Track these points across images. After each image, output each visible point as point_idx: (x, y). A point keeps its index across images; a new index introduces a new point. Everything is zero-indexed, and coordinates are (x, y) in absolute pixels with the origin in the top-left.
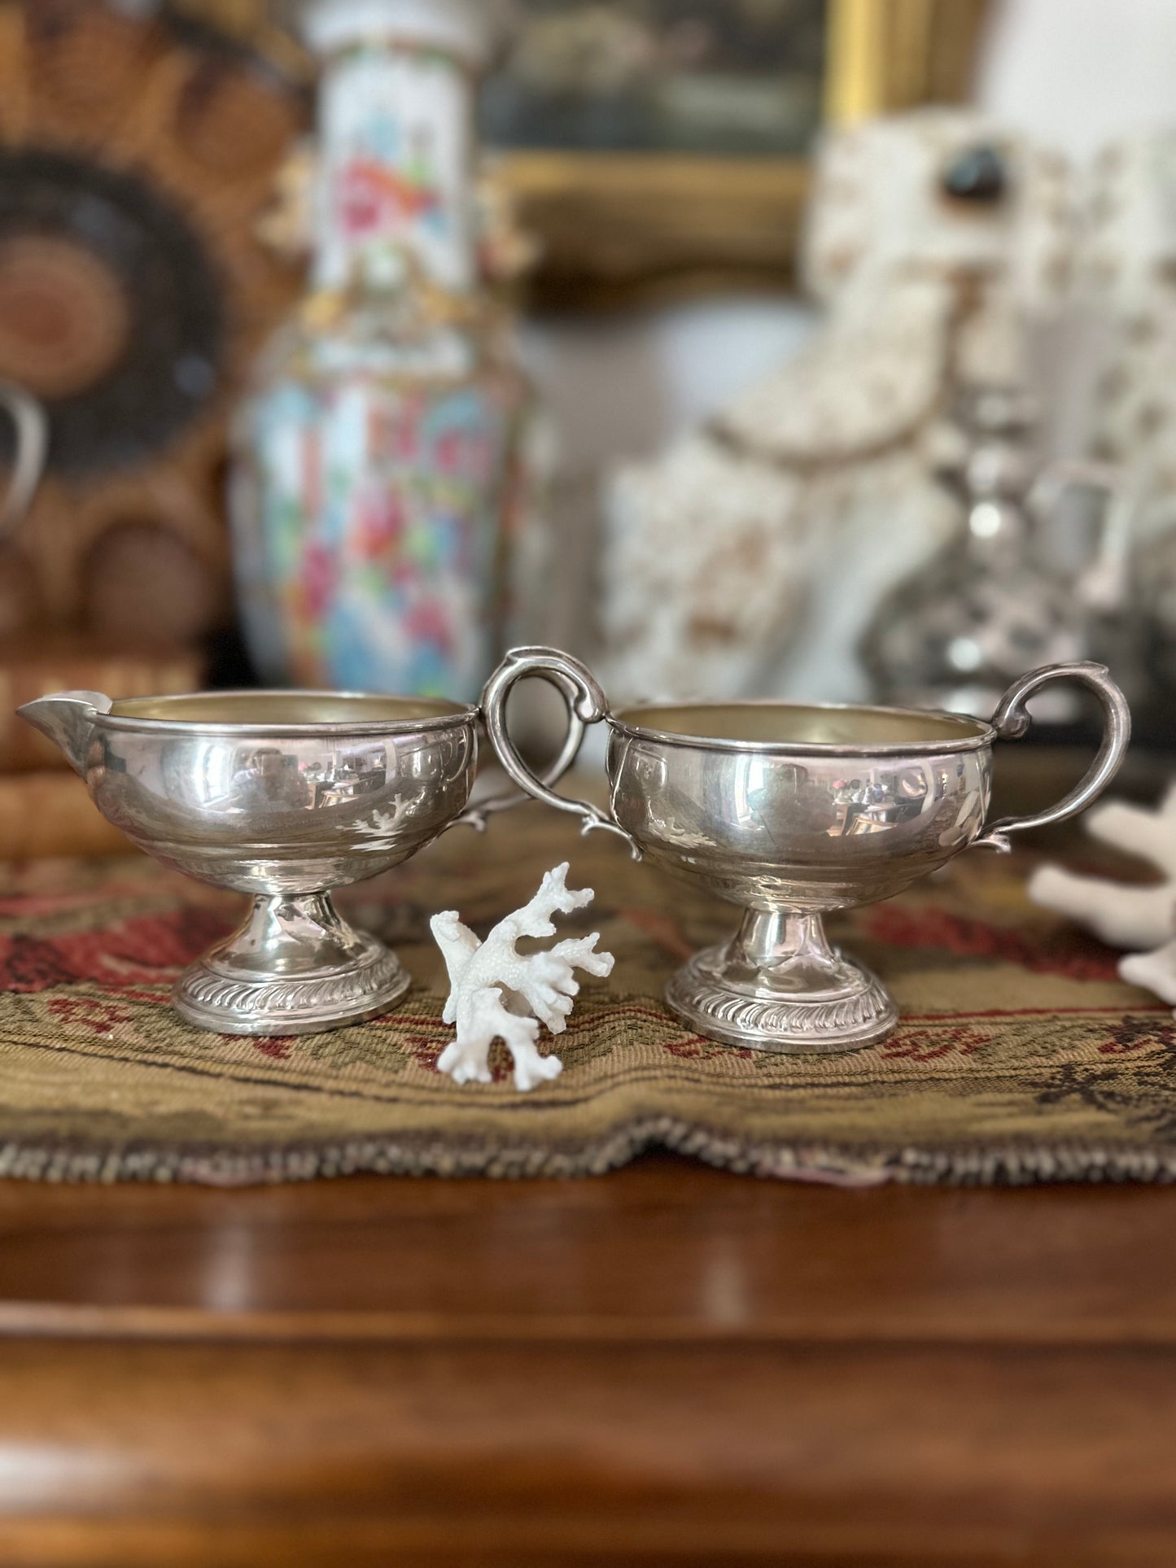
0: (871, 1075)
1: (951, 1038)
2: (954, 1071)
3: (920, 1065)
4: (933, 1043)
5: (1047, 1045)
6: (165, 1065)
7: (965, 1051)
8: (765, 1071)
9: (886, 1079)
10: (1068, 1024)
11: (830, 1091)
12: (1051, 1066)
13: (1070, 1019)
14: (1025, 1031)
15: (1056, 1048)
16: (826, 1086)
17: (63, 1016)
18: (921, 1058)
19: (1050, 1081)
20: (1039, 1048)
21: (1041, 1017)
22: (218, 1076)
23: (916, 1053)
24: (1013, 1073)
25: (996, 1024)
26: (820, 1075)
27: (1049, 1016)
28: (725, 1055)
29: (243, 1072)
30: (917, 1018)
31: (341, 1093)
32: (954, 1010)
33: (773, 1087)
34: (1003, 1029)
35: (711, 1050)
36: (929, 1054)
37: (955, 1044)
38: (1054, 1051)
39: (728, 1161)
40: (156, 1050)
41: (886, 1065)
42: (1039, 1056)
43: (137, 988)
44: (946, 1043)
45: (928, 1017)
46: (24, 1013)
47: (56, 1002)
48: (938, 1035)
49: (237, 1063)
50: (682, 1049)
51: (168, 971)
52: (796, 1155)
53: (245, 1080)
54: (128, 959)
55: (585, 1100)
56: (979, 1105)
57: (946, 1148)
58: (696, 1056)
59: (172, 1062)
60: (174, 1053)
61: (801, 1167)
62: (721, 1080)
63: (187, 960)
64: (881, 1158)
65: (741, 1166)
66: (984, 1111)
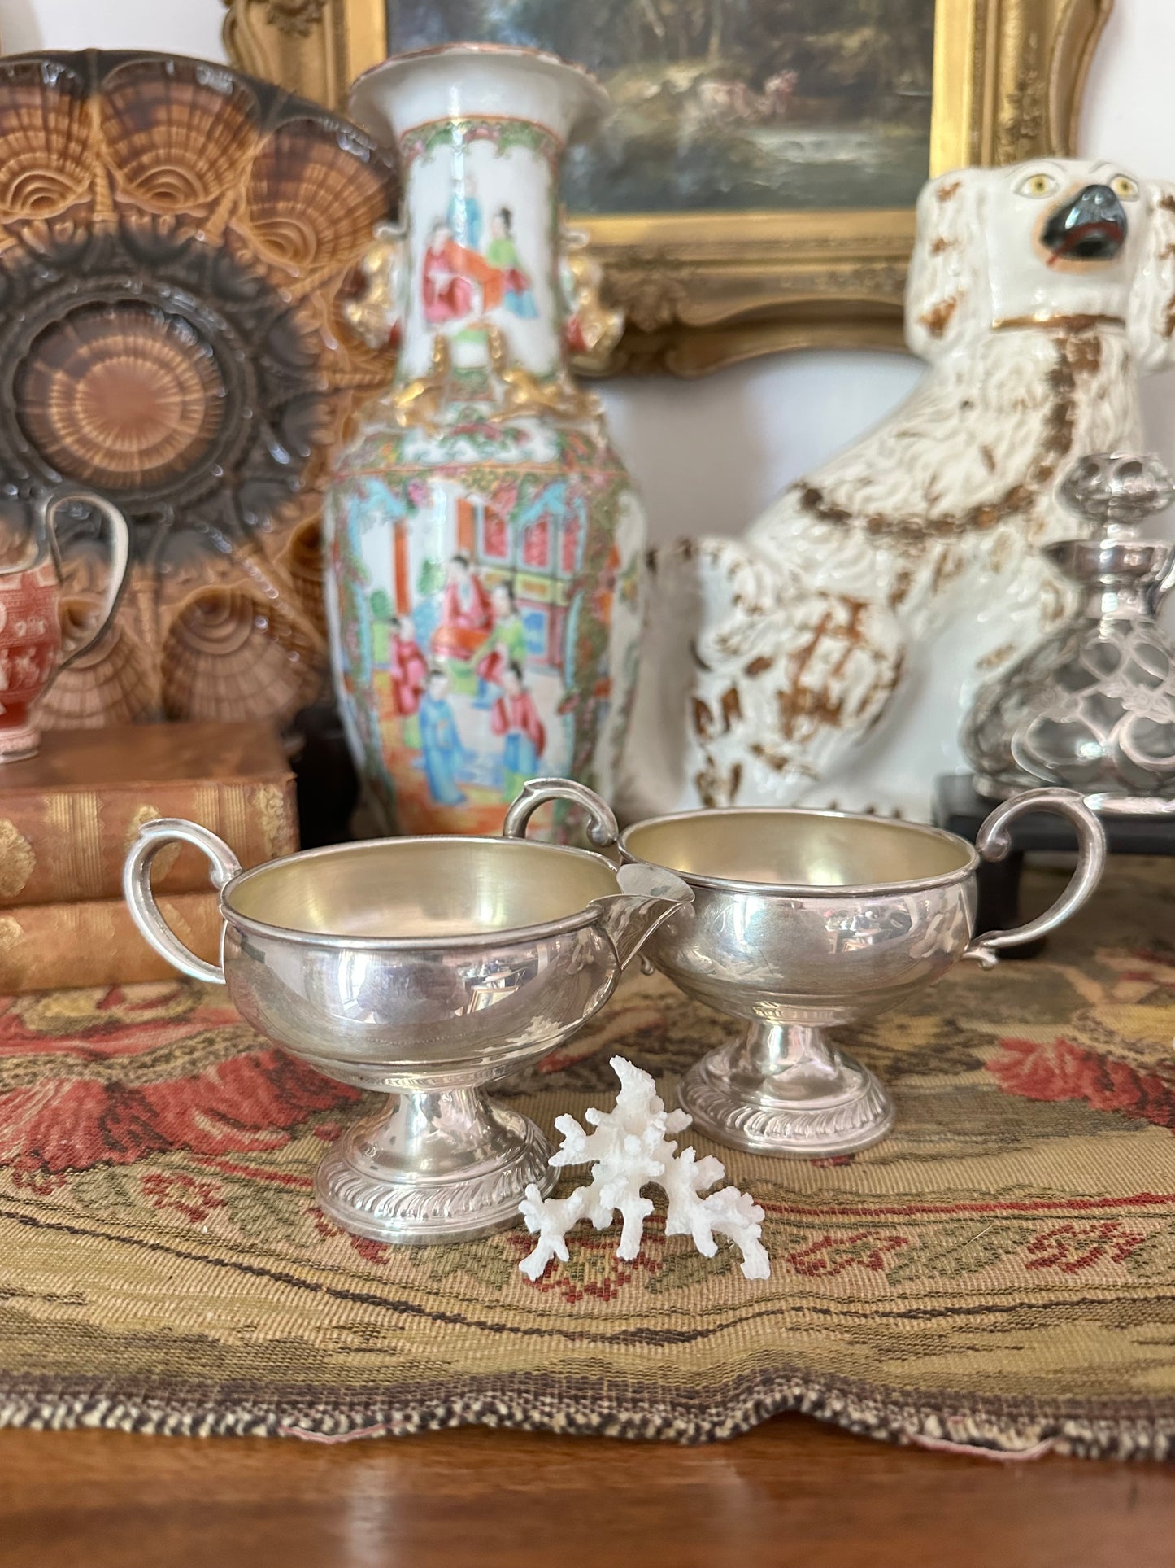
0: (1016, 1295)
1: (1100, 1237)
2: (1108, 1288)
3: (1070, 1279)
4: (1081, 1245)
6: (261, 1272)
7: (1118, 1256)
8: (899, 1289)
9: (1034, 1301)
11: (975, 1320)
16: (969, 1312)
17: (156, 1198)
18: (1070, 1268)
22: (315, 1288)
23: (1064, 1260)
25: (1149, 1216)
26: (960, 1295)
28: (854, 1265)
29: (341, 1283)
30: (1061, 1205)
31: (442, 1316)
32: (1100, 1194)
33: (910, 1315)
34: (1158, 1224)
35: (838, 1259)
36: (1078, 1261)
37: (1106, 1247)
39: (867, 1427)
40: (251, 1250)
41: (1032, 1278)
43: (231, 1158)
44: (1095, 1245)
45: (1071, 1205)
46: (118, 1193)
47: (149, 1180)
48: (1085, 1232)
49: (335, 1270)
50: (806, 1259)
51: (263, 1136)
52: (942, 1423)
53: (343, 1295)
54: (221, 1117)
55: (704, 1334)
56: (1141, 1343)
57: (1108, 1412)
58: (822, 1270)
59: (268, 1267)
60: (270, 1253)
61: (947, 1437)
62: (852, 1308)
63: (282, 1119)
64: (1037, 1430)
65: (882, 1434)
66: (1148, 1353)
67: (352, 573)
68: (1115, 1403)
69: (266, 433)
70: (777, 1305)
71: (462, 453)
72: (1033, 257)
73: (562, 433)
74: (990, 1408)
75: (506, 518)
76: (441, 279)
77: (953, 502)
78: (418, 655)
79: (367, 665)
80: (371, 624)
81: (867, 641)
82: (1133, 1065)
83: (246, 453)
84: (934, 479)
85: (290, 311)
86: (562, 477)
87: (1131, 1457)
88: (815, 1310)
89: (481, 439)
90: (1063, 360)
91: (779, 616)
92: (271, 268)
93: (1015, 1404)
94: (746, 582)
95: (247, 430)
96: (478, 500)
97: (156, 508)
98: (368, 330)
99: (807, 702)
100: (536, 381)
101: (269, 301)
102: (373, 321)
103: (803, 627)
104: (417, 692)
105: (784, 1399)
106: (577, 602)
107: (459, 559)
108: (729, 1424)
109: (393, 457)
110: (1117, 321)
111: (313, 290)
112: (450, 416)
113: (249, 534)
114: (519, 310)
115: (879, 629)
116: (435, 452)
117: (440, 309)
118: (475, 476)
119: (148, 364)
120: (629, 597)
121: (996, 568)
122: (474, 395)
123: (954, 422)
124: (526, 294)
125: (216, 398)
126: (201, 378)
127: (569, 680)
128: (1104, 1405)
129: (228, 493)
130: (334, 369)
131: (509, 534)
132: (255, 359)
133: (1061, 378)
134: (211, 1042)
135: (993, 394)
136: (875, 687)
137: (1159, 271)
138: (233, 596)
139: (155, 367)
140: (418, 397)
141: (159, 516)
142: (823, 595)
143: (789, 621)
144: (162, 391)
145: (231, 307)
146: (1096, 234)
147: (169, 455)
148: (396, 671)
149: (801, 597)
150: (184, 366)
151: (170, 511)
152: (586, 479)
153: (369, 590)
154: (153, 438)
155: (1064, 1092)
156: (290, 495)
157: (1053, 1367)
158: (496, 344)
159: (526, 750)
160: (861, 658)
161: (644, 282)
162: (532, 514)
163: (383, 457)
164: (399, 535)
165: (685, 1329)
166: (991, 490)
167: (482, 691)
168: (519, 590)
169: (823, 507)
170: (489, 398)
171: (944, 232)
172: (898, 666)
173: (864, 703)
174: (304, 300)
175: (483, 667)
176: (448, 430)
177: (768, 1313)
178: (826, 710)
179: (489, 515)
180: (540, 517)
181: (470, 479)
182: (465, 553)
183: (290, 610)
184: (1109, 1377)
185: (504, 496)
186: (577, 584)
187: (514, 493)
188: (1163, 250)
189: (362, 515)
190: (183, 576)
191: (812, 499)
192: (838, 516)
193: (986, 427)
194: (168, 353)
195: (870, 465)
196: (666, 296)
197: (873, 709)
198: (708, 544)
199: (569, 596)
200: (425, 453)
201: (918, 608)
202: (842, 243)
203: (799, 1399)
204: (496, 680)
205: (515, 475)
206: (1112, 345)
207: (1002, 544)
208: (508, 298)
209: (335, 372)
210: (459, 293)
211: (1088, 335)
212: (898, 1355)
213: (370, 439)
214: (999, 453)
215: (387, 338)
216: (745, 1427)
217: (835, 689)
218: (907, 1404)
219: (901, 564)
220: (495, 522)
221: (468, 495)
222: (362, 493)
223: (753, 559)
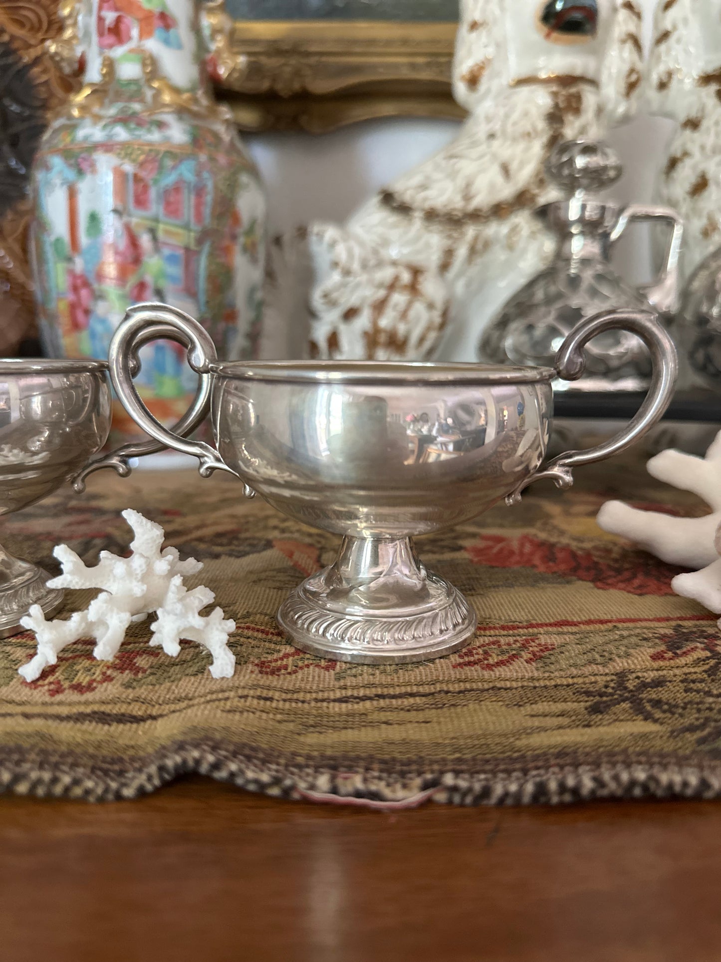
0: (438, 685)
1: (520, 647)
2: (516, 680)
3: (487, 674)
4: (503, 652)
5: (605, 653)
7: (531, 659)
8: (342, 683)
9: (451, 689)
10: (625, 633)
11: (394, 702)
12: (606, 674)
13: (627, 629)
14: (588, 640)
15: (614, 656)
16: (394, 697)
18: (490, 667)
19: (604, 690)
20: (597, 656)
21: (603, 627)
23: (486, 662)
24: (570, 681)
25: (562, 633)
27: (610, 625)
28: (312, 668)
30: (495, 628)
32: (527, 621)
33: (341, 700)
34: (568, 638)
35: (300, 664)
36: (497, 663)
37: (523, 653)
38: (610, 659)
39: (262, 786)
41: (455, 674)
42: (597, 664)
44: (514, 652)
45: (504, 628)
48: (509, 644)
50: (273, 664)
52: (333, 779)
55: (154, 718)
56: (532, 716)
57: (488, 767)
58: (283, 671)
61: (334, 790)
62: (295, 696)
64: (418, 781)
65: (275, 791)
66: (536, 722)
67: (42, 226)
68: (496, 759)
69: (6, 150)
70: (226, 694)
71: (116, 135)
72: (535, 32)
73: (195, 127)
74: (382, 766)
75: (151, 183)
76: (110, 17)
77: (482, 199)
78: (86, 284)
79: (54, 295)
80: (55, 263)
81: (421, 295)
82: (574, 548)
84: (468, 185)
85: (28, 67)
86: (193, 156)
87: (502, 800)
88: (260, 698)
89: (133, 126)
90: (556, 106)
91: (364, 278)
92: (13, 38)
93: (409, 762)
96: (129, 168)
98: (64, 59)
99: (382, 338)
100: (176, 90)
101: (10, 60)
102: (66, 53)
103: (380, 286)
104: (87, 312)
105: (185, 762)
106: (206, 248)
107: (115, 211)
108: (135, 784)
109: (68, 139)
110: (593, 83)
111: (44, 54)
112: (112, 111)
114: (167, 42)
115: (431, 287)
116: (97, 134)
117: (109, 39)
118: (125, 150)
120: (250, 250)
121: (510, 247)
122: (131, 98)
123: (483, 148)
124: (172, 31)
127: (203, 308)
128: (487, 761)
131: (153, 193)
133: (555, 117)
135: (509, 129)
136: (429, 329)
137: (621, 51)
140: (88, 95)
142: (394, 263)
143: (370, 281)
146: (578, 15)
148: (71, 297)
149: (380, 264)
152: (212, 159)
153: (53, 238)
155: (518, 563)
157: (452, 735)
158: (148, 62)
160: (419, 308)
161: (285, 65)
162: (169, 180)
163: (63, 141)
164: (72, 195)
165: (140, 713)
166: (506, 192)
168: (161, 235)
169: (395, 205)
170: (142, 101)
171: (477, 16)
172: (445, 314)
173: (422, 340)
174: (37, 61)
175: (135, 292)
176: (110, 120)
177: (214, 701)
178: (396, 344)
179: (137, 179)
180: (177, 183)
181: (123, 153)
182: (120, 208)
184: (497, 740)
185: (150, 166)
186: (206, 235)
187: (157, 164)
188: (623, 36)
189: (48, 183)
191: (388, 198)
192: (404, 209)
193: (504, 150)
195: (427, 178)
196: (297, 73)
197: (427, 344)
198: (315, 228)
199: (200, 241)
200: (91, 135)
201: (459, 275)
202: (419, 43)
203: (198, 762)
205: (158, 152)
206: (590, 99)
207: (514, 230)
208: (158, 33)
210: (123, 27)
211: (573, 90)
212: (318, 729)
213: (56, 131)
214: (514, 167)
215: (76, 66)
216: (149, 787)
217: (402, 328)
218: (308, 766)
219: (447, 243)
220: (142, 184)
221: (121, 165)
222: (48, 168)
223: (347, 237)
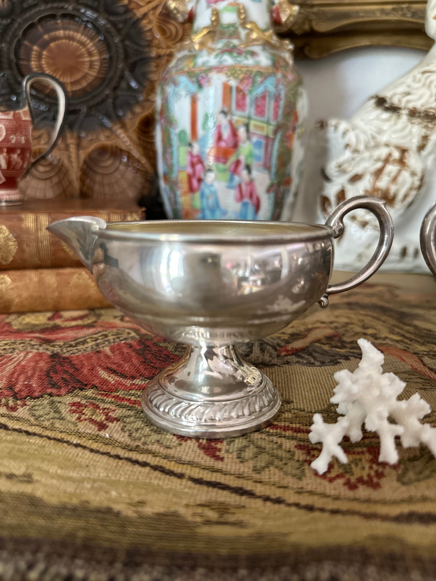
6: (144, 464)
17: (77, 415)
22: (181, 476)
29: (197, 473)
40: (136, 449)
46: (55, 412)
47: (74, 404)
49: (191, 464)
51: (137, 382)
53: (199, 481)
54: (114, 372)
59: (148, 461)
60: (148, 452)
63: (147, 373)
67: (170, 122)
69: (127, 73)
71: (225, 61)
73: (273, 55)
75: (247, 92)
78: (201, 161)
79: (176, 168)
80: (179, 147)
81: (408, 167)
83: (119, 83)
85: (139, 20)
86: (273, 74)
89: (235, 54)
91: (366, 154)
92: (130, 2)
94: (351, 137)
95: (119, 73)
96: (233, 83)
97: (78, 107)
98: (178, 12)
99: (379, 195)
100: (260, 30)
101: (128, 16)
102: (181, 8)
103: (378, 160)
104: (200, 180)
106: (279, 137)
107: (224, 112)
109: (191, 65)
111: (149, 11)
112: (220, 45)
113: (120, 120)
115: (414, 161)
116: (213, 61)
118: (232, 71)
119: (75, 43)
120: (302, 137)
122: (231, 36)
125: (105, 59)
126: (99, 50)
127: (273, 176)
129: (110, 101)
130: (159, 47)
131: (248, 100)
132: (122, 41)
134: (106, 336)
136: (411, 189)
138: (112, 146)
139: (78, 45)
140: (204, 36)
141: (80, 110)
142: (387, 145)
143: (371, 157)
144: (81, 56)
145: (112, 18)
147: (84, 84)
148: (189, 170)
149: (377, 146)
150: (91, 44)
151: (84, 109)
152: (285, 76)
153: (177, 131)
154: (78, 76)
156: (138, 102)
158: (242, 12)
159: (251, 210)
160: (405, 175)
162: (259, 90)
163: (188, 65)
164: (194, 101)
167: (231, 180)
168: (252, 128)
169: (387, 105)
170: (238, 37)
172: (422, 179)
173: (406, 196)
174: (145, 15)
175: (233, 167)
176: (219, 51)
178: (388, 199)
179: (239, 90)
180: (263, 93)
181: (229, 73)
182: (226, 109)
183: (136, 153)
185: (246, 81)
186: (278, 128)
187: (251, 80)
189: (176, 94)
190: (90, 138)
191: (381, 102)
192: (394, 109)
194: (84, 39)
195: (408, 87)
196: (307, 19)
197: (409, 199)
198: (333, 122)
199: (275, 132)
200: (208, 62)
201: (430, 153)
204: (239, 174)
205: (251, 72)
209: (159, 48)
213: (179, 60)
215: (187, 16)
217: (393, 189)
219: (423, 132)
220: (241, 94)
221: (228, 81)
222: (176, 84)
223: (354, 128)
